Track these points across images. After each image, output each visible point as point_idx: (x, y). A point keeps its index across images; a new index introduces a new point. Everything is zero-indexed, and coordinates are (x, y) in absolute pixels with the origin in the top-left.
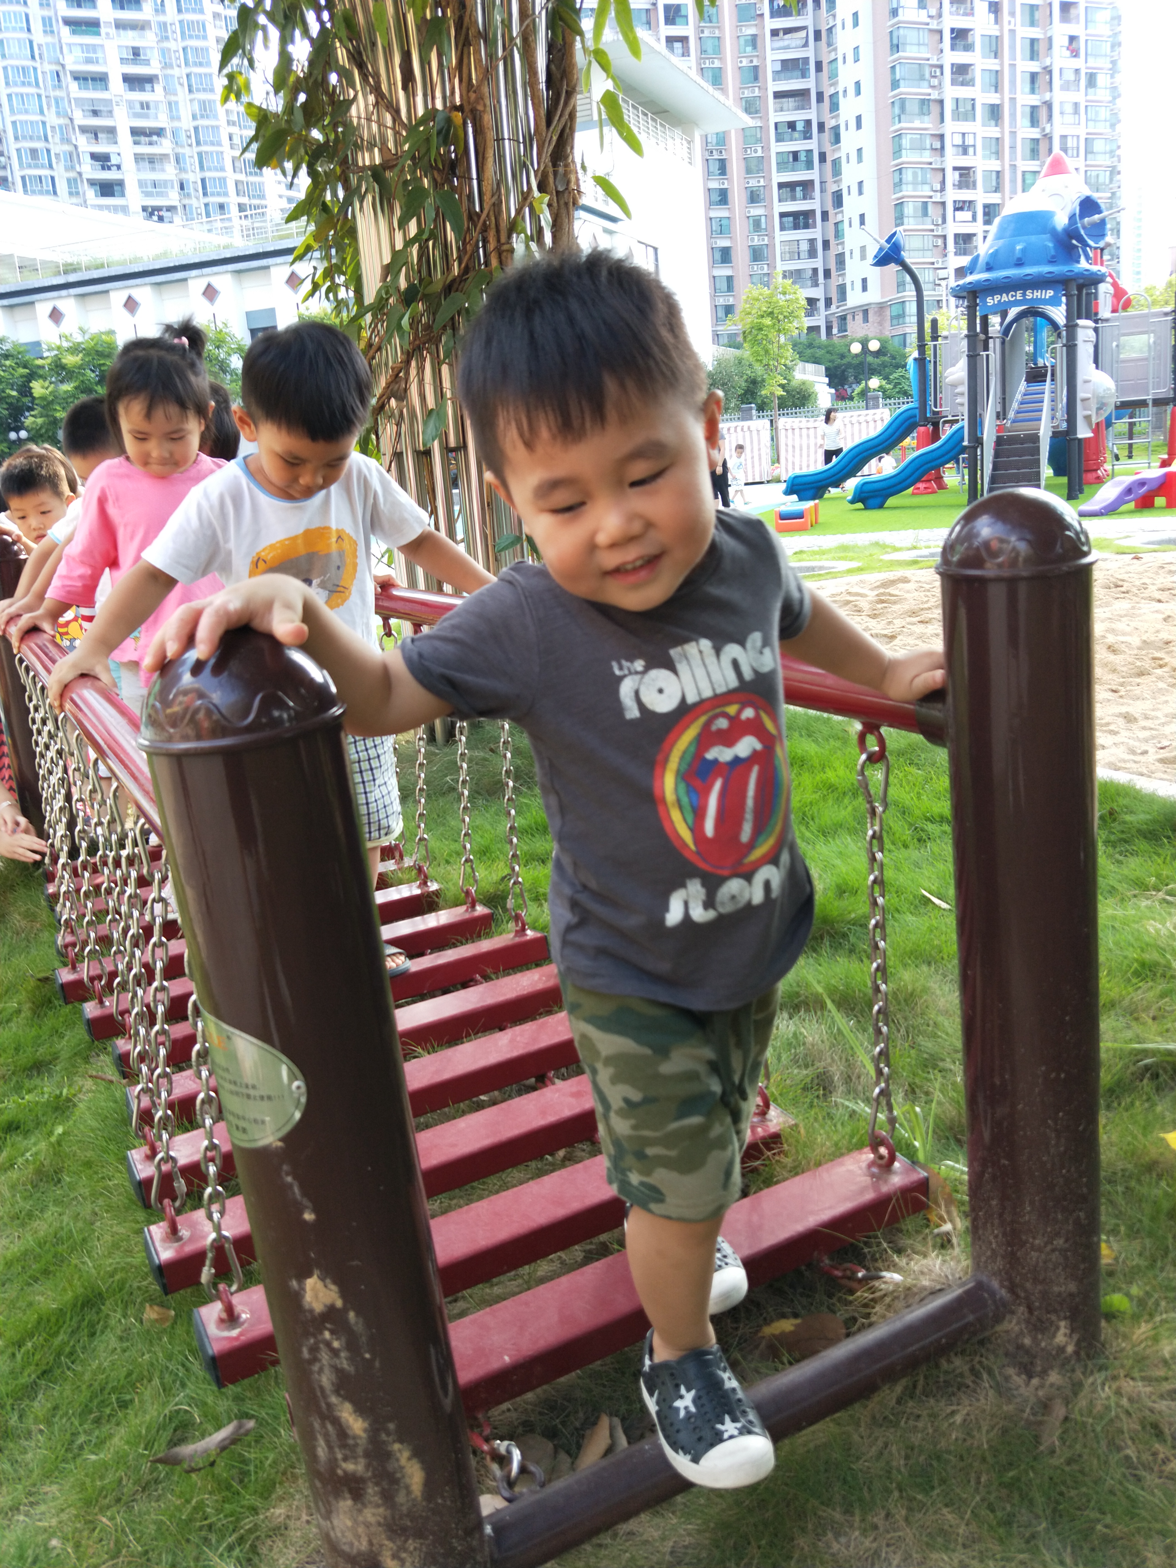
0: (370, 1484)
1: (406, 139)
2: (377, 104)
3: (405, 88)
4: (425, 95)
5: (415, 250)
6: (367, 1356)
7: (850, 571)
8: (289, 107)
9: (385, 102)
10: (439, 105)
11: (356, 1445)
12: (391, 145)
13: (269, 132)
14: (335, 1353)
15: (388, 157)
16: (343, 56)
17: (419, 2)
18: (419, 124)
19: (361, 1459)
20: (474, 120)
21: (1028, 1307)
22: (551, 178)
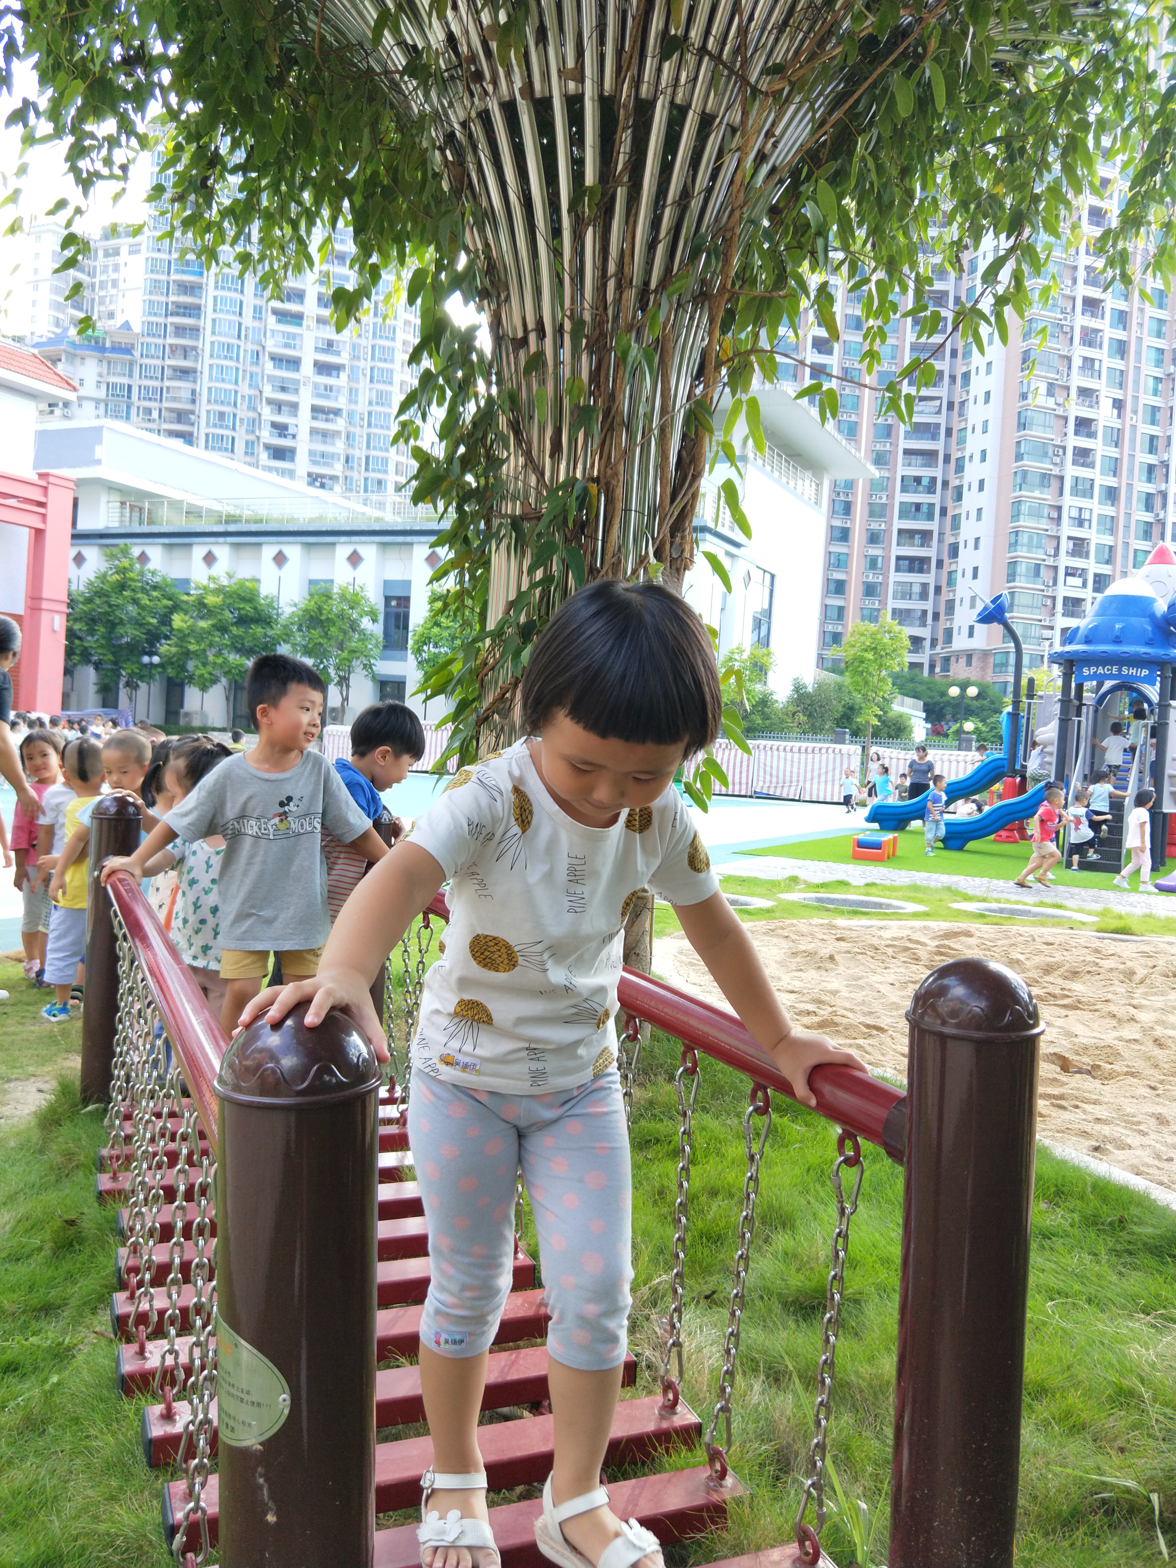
1: (546, 499)
2: (525, 466)
3: (552, 456)
4: (568, 464)
5: (538, 591)
7: (916, 915)
8: (450, 458)
10: (579, 475)
12: (532, 500)
13: (428, 474)
15: (528, 510)
16: (502, 422)
17: (576, 391)
18: (559, 488)
20: (607, 492)
22: (667, 546)
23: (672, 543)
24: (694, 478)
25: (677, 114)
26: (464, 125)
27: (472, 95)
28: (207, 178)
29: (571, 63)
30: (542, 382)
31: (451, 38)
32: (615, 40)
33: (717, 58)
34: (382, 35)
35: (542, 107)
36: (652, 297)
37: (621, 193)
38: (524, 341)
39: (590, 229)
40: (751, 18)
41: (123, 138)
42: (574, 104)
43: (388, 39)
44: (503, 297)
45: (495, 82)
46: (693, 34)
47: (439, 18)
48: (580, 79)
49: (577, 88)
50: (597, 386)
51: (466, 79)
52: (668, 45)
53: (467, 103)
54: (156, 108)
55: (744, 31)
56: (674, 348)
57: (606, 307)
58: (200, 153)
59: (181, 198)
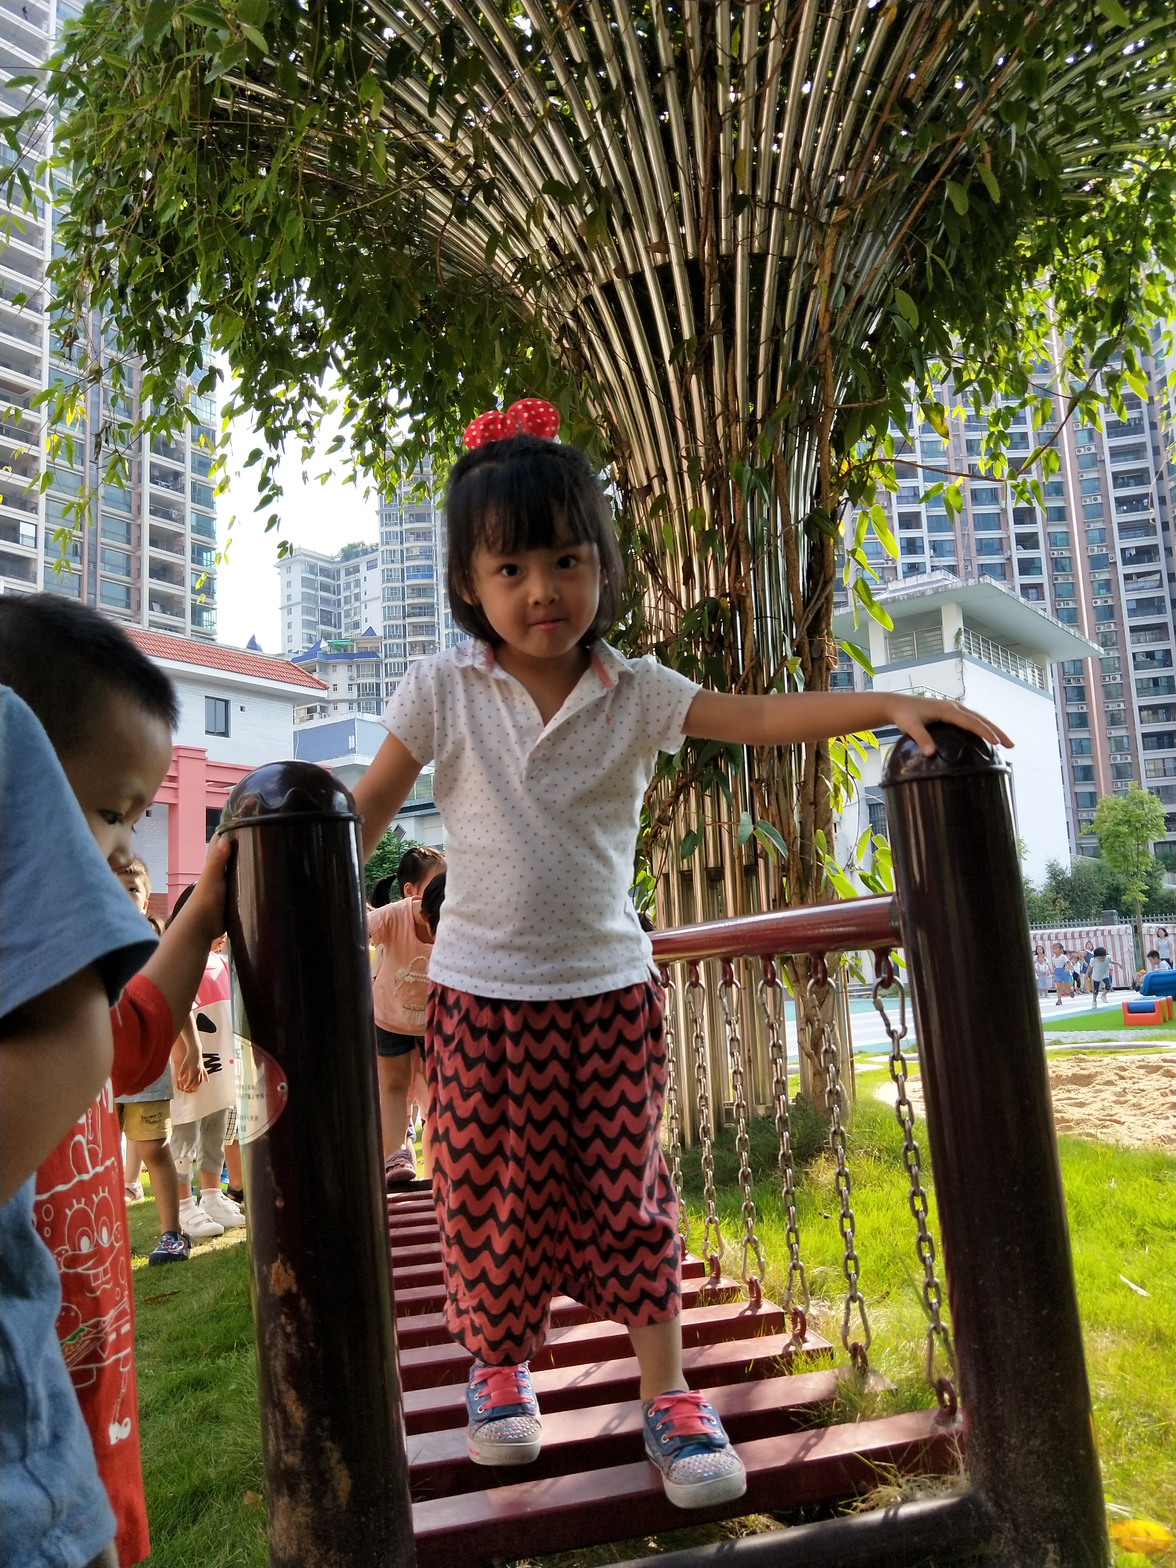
0: (303, 1480)
1: (685, 621)
2: (664, 598)
3: (686, 583)
4: (702, 586)
6: (312, 1345)
9: (672, 596)
10: (712, 594)
11: (296, 1435)
12: (673, 628)
14: (287, 1336)
15: (669, 635)
16: (641, 565)
17: (698, 520)
18: (695, 608)
19: (298, 1452)
20: (739, 603)
21: (1014, 1523)
22: (807, 648)
23: (811, 643)
24: (826, 583)
25: (757, 261)
26: (574, 314)
27: (576, 286)
28: (379, 426)
29: (655, 239)
30: (670, 521)
31: (552, 245)
32: (691, 210)
33: (784, 207)
34: (494, 254)
35: (637, 282)
36: (759, 426)
37: (716, 342)
38: (649, 489)
40: (810, 169)
41: (305, 401)
42: (664, 273)
43: (500, 257)
44: (627, 454)
45: (593, 270)
46: (759, 193)
47: (536, 226)
48: (666, 250)
49: (664, 258)
50: (719, 514)
51: (569, 274)
52: (738, 204)
53: (574, 295)
54: (331, 374)
55: (806, 180)
56: (788, 469)
57: (717, 442)
58: (372, 406)
59: (359, 445)
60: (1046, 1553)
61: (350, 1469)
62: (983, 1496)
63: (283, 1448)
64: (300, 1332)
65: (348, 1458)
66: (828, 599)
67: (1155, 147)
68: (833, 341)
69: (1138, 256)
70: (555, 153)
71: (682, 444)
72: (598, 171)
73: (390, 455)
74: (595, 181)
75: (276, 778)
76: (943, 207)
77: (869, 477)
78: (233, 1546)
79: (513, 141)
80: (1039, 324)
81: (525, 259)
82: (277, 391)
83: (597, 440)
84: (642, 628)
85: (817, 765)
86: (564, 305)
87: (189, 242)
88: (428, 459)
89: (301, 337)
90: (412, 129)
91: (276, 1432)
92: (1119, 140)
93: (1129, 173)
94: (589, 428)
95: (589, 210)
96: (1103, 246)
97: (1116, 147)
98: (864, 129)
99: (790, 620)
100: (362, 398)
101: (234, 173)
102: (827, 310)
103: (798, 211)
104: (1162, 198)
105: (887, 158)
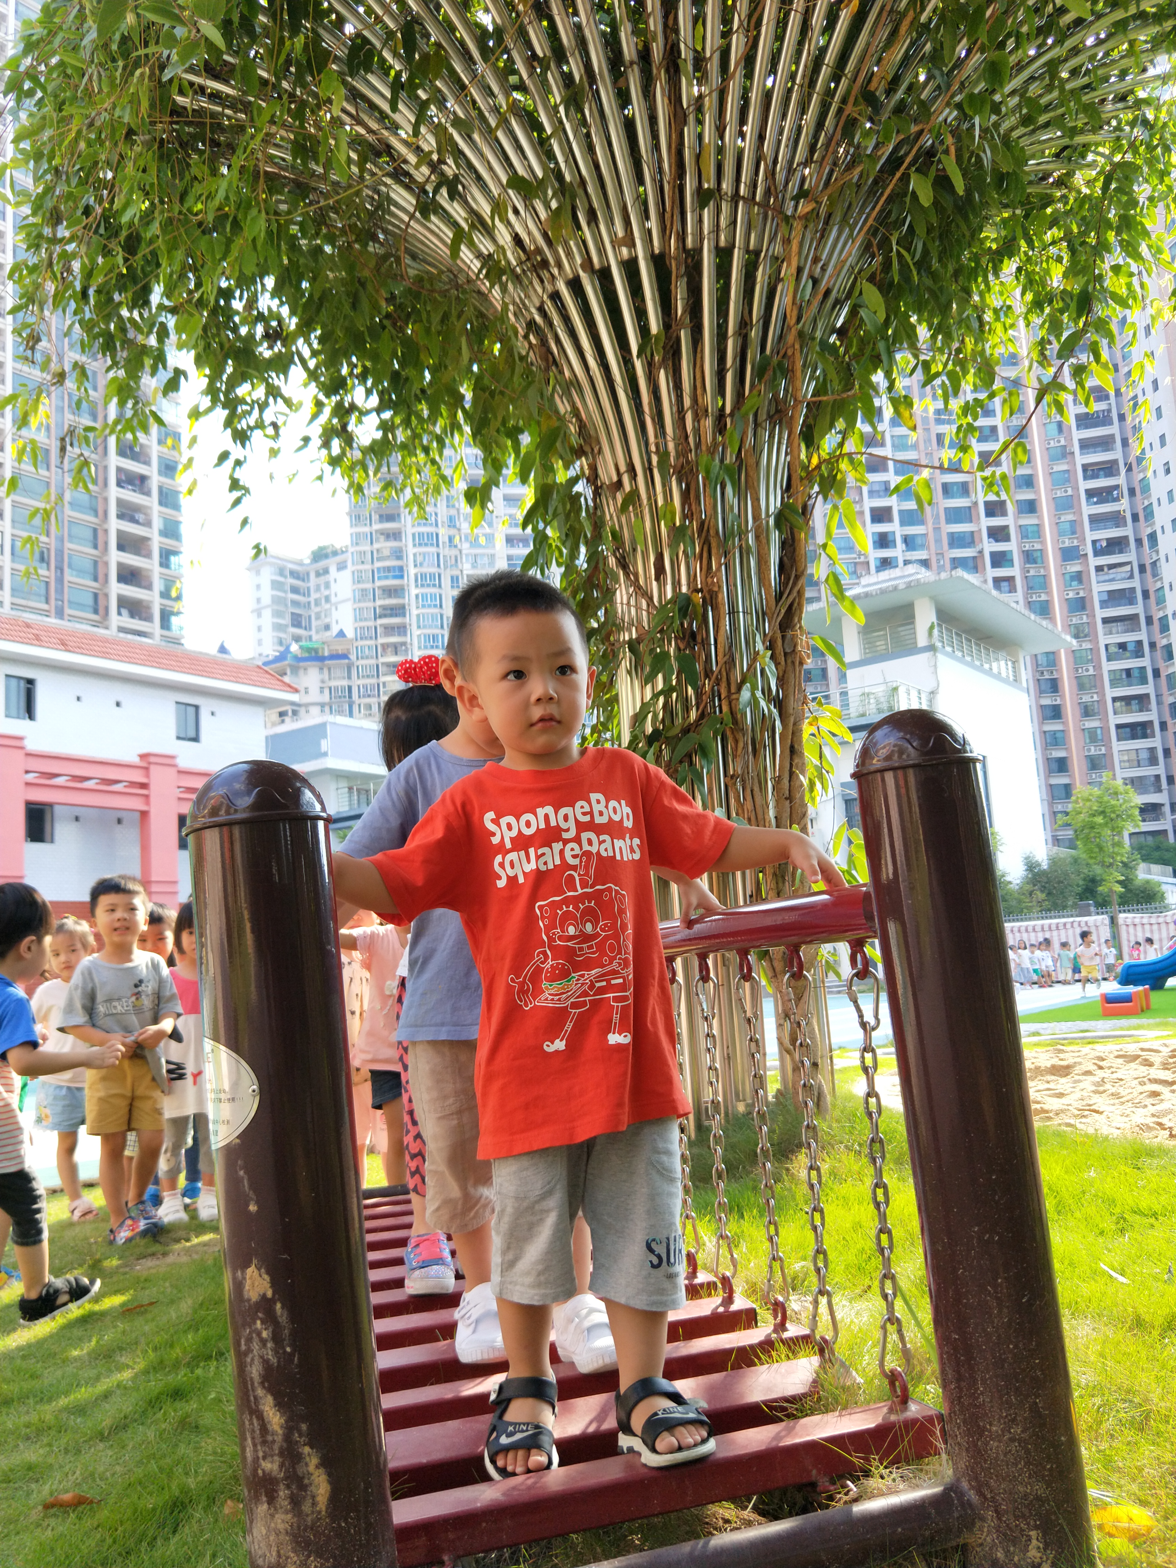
0: (282, 1487)
1: (657, 617)
2: (635, 594)
3: (657, 579)
4: (673, 584)
5: (661, 700)
6: (288, 1349)
7: (1157, 1038)
9: (643, 592)
11: (274, 1441)
12: (645, 624)
14: (263, 1342)
15: (641, 631)
16: (612, 561)
17: (668, 516)
18: (667, 604)
19: (276, 1458)
20: (711, 599)
21: (996, 1511)
22: (779, 642)
23: (783, 637)
24: (797, 578)
25: (724, 255)
26: (541, 310)
27: (542, 281)
28: (346, 425)
29: (620, 233)
30: (640, 515)
31: (518, 241)
32: (657, 205)
33: (750, 200)
34: (460, 250)
35: (604, 276)
36: (728, 420)
37: (684, 336)
38: (619, 484)
39: (662, 372)
40: (775, 162)
41: (271, 400)
42: (630, 268)
43: (465, 253)
44: (596, 450)
45: (559, 265)
46: (724, 186)
47: (501, 220)
48: (632, 245)
49: (630, 252)
50: (690, 509)
51: (535, 269)
52: (704, 197)
53: (540, 290)
54: (297, 372)
55: (771, 174)
56: (758, 463)
57: (687, 437)
58: (339, 405)
59: (326, 444)
60: (1030, 1539)
61: (329, 1475)
62: (965, 1485)
63: (261, 1454)
64: (276, 1338)
65: (326, 1463)
66: (800, 594)
67: (1118, 139)
68: (801, 334)
69: (1102, 247)
70: (519, 148)
71: (652, 439)
72: (563, 166)
73: (358, 455)
74: (559, 176)
75: (243, 778)
76: (908, 199)
77: (839, 470)
78: (214, 1556)
79: (476, 136)
80: (1006, 315)
81: (490, 255)
82: (243, 390)
83: (566, 436)
84: (614, 624)
85: (791, 759)
86: (531, 301)
87: (151, 242)
88: (397, 457)
89: (267, 336)
90: (374, 126)
91: (253, 1438)
92: (1082, 132)
93: (1092, 165)
94: (557, 424)
95: (554, 205)
96: (1068, 237)
97: (1080, 139)
98: (829, 121)
99: (763, 615)
100: (328, 396)
101: (195, 171)
102: (794, 303)
103: (764, 205)
104: (1125, 190)
105: (852, 150)
